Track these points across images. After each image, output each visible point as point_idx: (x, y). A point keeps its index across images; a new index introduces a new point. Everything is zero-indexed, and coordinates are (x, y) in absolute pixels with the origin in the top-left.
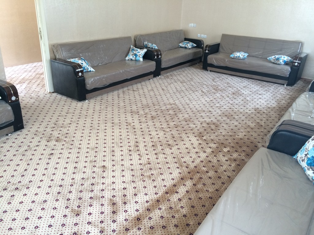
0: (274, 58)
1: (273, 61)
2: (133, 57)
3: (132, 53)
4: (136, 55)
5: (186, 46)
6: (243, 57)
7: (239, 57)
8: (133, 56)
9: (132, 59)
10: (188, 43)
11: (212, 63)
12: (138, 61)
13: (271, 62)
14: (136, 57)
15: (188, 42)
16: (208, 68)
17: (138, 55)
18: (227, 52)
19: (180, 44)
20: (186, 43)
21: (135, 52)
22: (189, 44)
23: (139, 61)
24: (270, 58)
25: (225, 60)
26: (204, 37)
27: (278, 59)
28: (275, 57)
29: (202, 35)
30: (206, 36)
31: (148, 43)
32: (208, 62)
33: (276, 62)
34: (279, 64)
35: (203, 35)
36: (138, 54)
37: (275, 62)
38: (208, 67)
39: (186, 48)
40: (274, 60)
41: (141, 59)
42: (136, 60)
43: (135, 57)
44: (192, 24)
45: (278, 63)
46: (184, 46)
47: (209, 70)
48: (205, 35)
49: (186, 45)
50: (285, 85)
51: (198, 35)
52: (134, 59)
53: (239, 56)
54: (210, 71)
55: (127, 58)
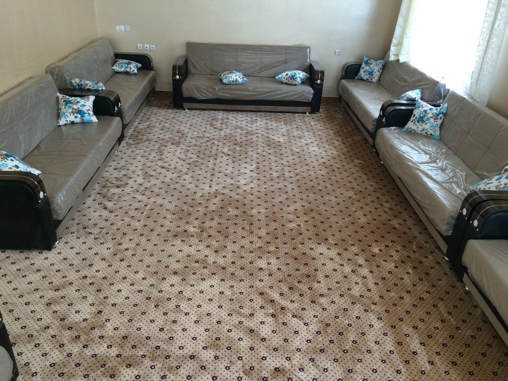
0: (287, 77)
1: (286, 81)
2: (76, 117)
3: (71, 110)
4: (80, 112)
5: (128, 70)
6: (241, 80)
7: (236, 81)
8: (76, 115)
9: (73, 123)
10: (129, 63)
11: (193, 96)
12: (88, 123)
13: (282, 83)
14: (82, 116)
15: (128, 61)
16: (185, 105)
17: (85, 111)
18: (204, 73)
19: (114, 67)
20: (126, 64)
21: (75, 107)
22: (131, 66)
23: (91, 122)
24: (280, 76)
25: (215, 89)
26: (151, 49)
27: (293, 77)
28: (287, 75)
29: (146, 46)
30: (153, 46)
31: (81, 81)
32: (184, 96)
33: (291, 82)
34: (295, 85)
35: (148, 46)
36: (84, 109)
37: (289, 83)
38: (184, 103)
39: (127, 73)
40: (287, 79)
41: (94, 119)
42: (83, 123)
43: (79, 116)
44: (123, 27)
45: (294, 83)
46: (122, 70)
47: (186, 108)
48: (151, 46)
49: (127, 67)
50: (307, 113)
51: (139, 45)
52: (78, 120)
53: (236, 79)
54: (188, 109)
55: (62, 122)
